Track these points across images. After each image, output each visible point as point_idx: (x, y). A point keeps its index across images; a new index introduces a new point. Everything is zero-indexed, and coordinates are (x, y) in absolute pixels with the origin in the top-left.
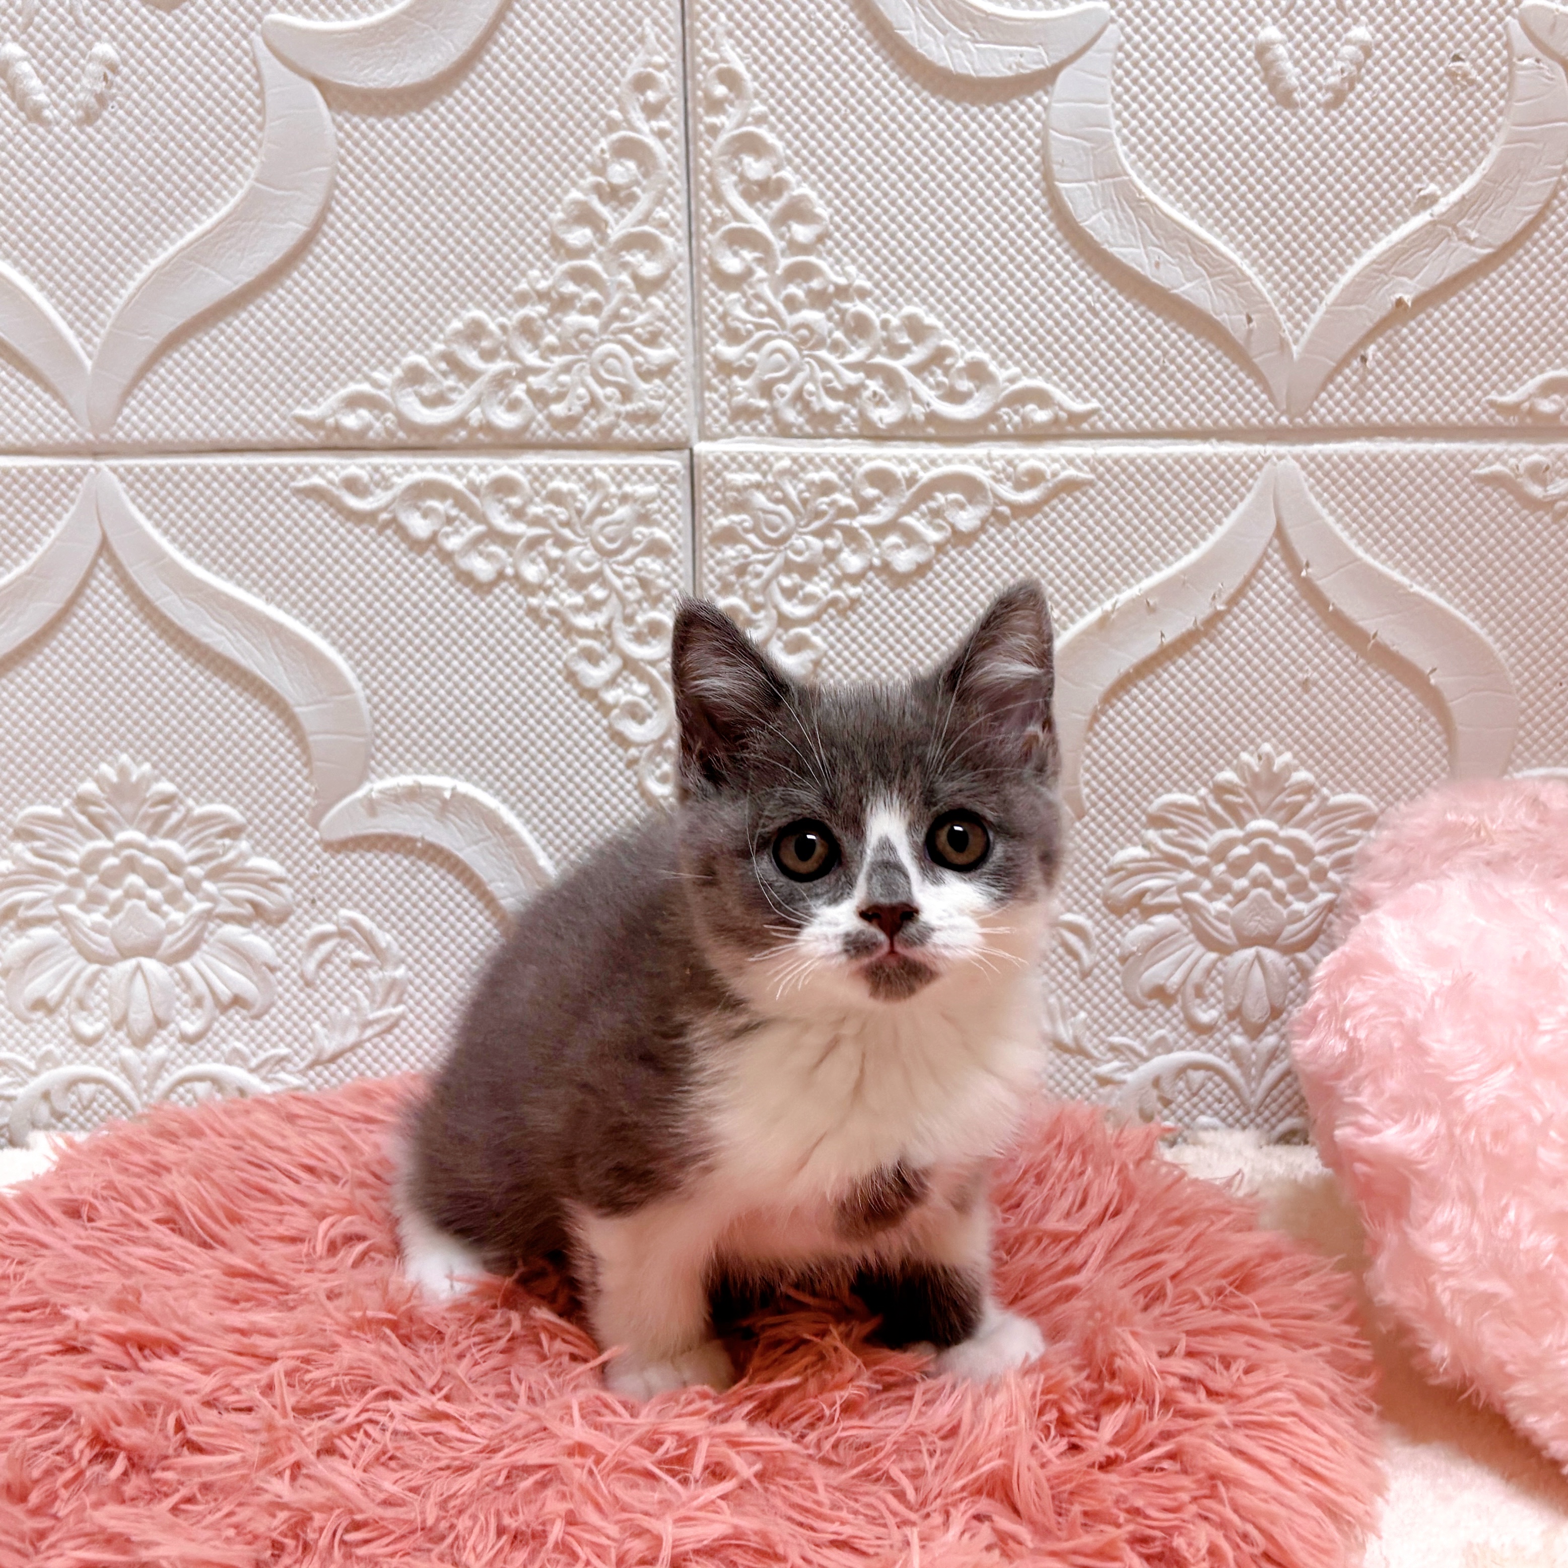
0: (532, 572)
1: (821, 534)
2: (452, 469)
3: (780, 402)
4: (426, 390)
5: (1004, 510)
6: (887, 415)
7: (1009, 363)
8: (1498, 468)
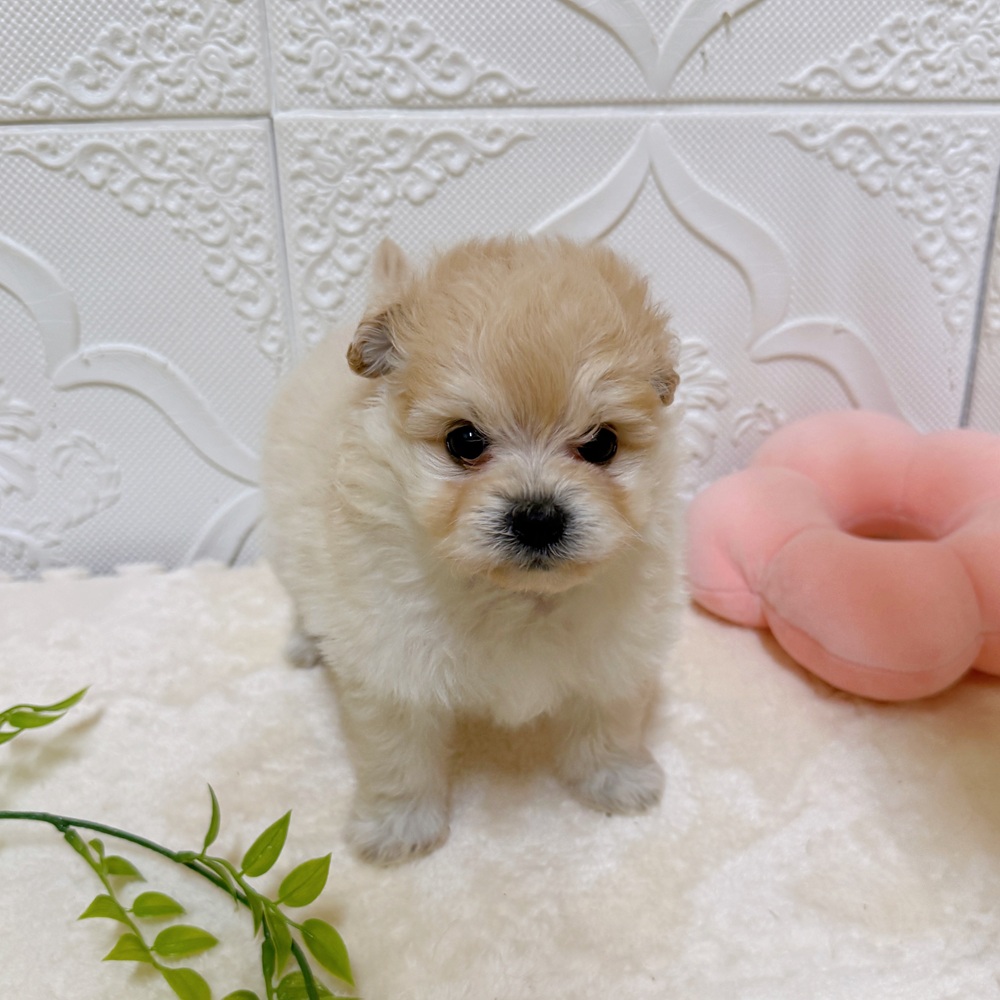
0: (172, 205)
1: (361, 174)
2: (111, 136)
3: (329, 83)
4: (88, 79)
5: (479, 156)
6: (399, 92)
7: (479, 56)
8: (784, 126)
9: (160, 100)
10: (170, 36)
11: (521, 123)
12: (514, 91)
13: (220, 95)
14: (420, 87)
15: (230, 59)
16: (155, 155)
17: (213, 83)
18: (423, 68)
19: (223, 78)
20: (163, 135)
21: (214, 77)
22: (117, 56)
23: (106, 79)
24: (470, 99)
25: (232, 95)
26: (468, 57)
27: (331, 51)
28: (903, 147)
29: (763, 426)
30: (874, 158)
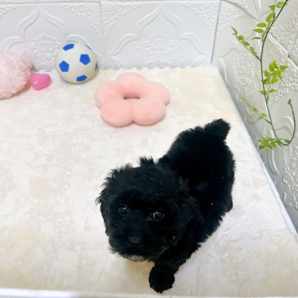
0: (85, 15)
1: (114, 11)
2: (75, 4)
5: (133, 9)
11: (139, 4)
16: (82, 8)
20: (83, 5)
28: (202, 7)
30: (198, 8)
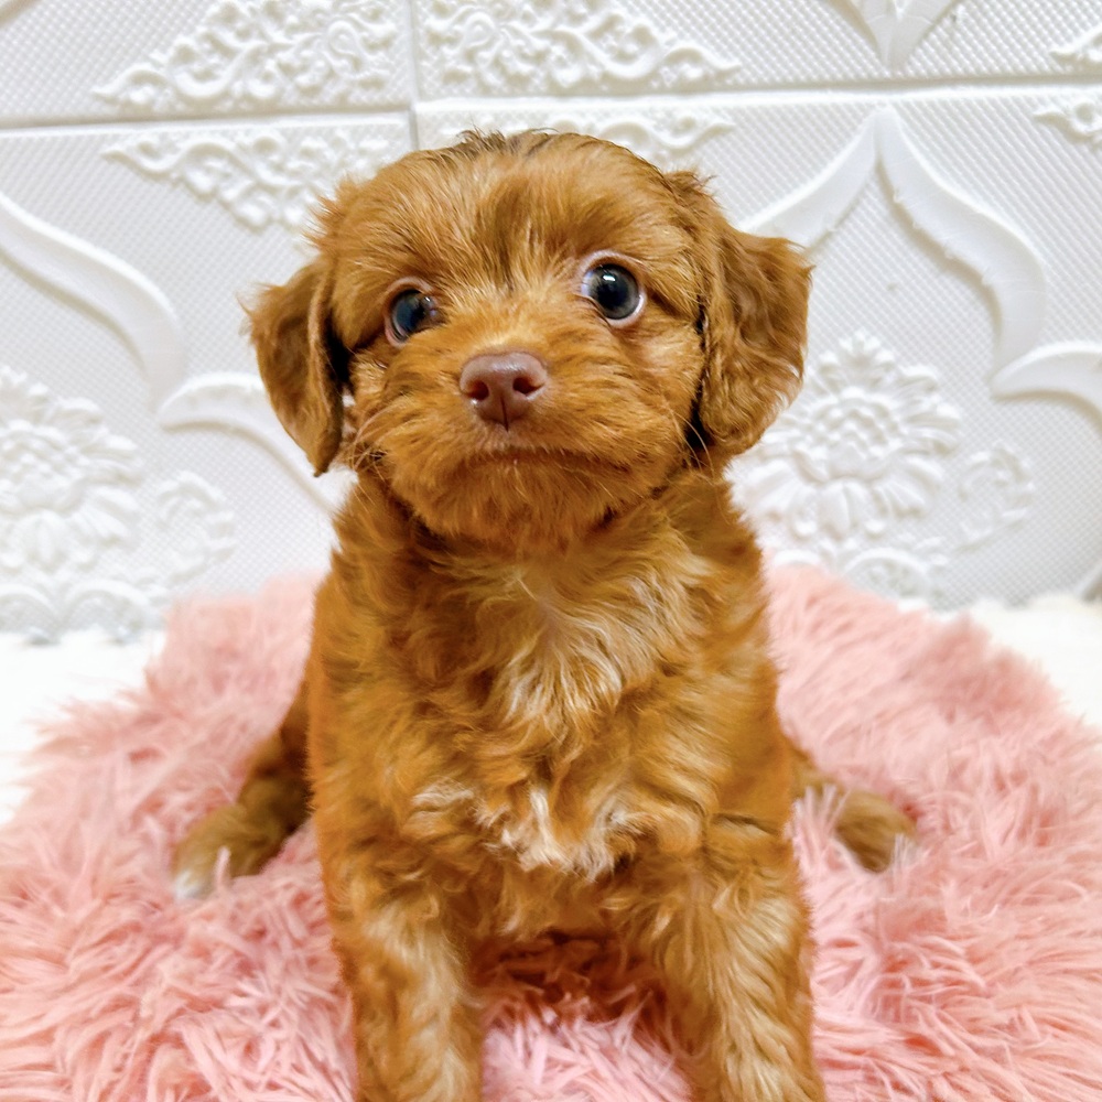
2: (224, 134)
3: (482, 67)
4: (196, 67)
5: (664, 153)
6: (569, 75)
7: (668, 29)
8: (1053, 109)
9: (282, 90)
10: (293, 12)
11: (717, 112)
12: (712, 72)
13: (352, 83)
14: (594, 71)
15: (365, 40)
16: (275, 158)
17: (344, 69)
18: (600, 47)
19: (357, 64)
20: (283, 132)
21: (344, 62)
22: (229, 38)
23: (217, 66)
24: (655, 84)
25: (366, 85)
26: (655, 32)
27: (487, 28)
29: (1002, 475)
